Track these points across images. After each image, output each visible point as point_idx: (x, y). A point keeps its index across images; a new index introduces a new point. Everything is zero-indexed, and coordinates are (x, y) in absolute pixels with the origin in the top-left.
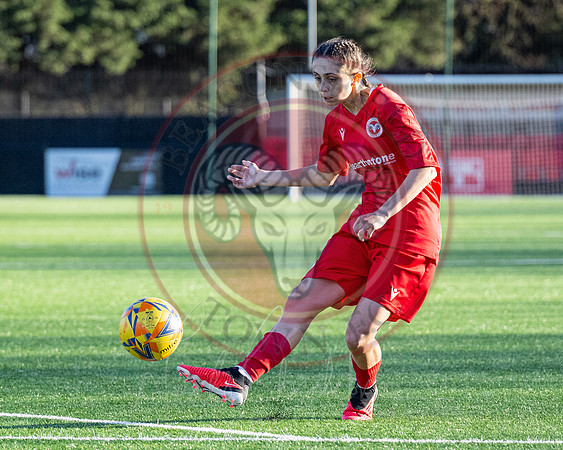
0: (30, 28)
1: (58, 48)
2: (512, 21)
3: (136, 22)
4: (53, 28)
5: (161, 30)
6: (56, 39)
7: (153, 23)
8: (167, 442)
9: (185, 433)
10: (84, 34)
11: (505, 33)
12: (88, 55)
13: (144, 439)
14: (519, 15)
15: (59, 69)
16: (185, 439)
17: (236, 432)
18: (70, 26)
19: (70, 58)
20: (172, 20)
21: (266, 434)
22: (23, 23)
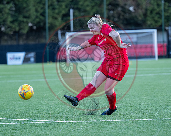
4: (8, 23)
8: (28, 124)
9: (32, 121)
10: (16, 24)
12: (17, 29)
13: (22, 123)
16: (32, 123)
17: (45, 121)
18: (12, 22)
21: (52, 121)
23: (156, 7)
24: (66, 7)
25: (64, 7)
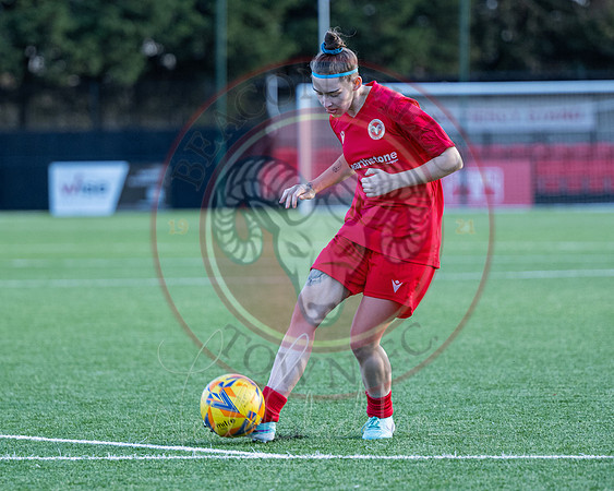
4: (57, 38)
9: (153, 451)
10: (91, 43)
12: (95, 65)
13: (112, 458)
16: (153, 457)
17: (205, 450)
18: (74, 36)
21: (237, 452)
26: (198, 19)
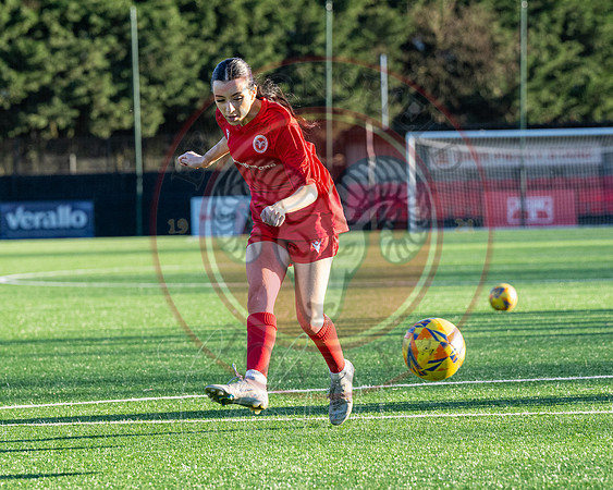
0: (85, 100)
1: (104, 116)
2: (443, 88)
3: (164, 96)
4: (103, 101)
5: (182, 100)
6: (104, 109)
7: (177, 94)
11: (436, 98)
14: (448, 83)
15: (105, 134)
18: (114, 99)
19: (114, 124)
20: (191, 92)
22: (80, 97)
23: (545, 56)
24: (277, 51)
25: (269, 50)
26: (200, 85)
